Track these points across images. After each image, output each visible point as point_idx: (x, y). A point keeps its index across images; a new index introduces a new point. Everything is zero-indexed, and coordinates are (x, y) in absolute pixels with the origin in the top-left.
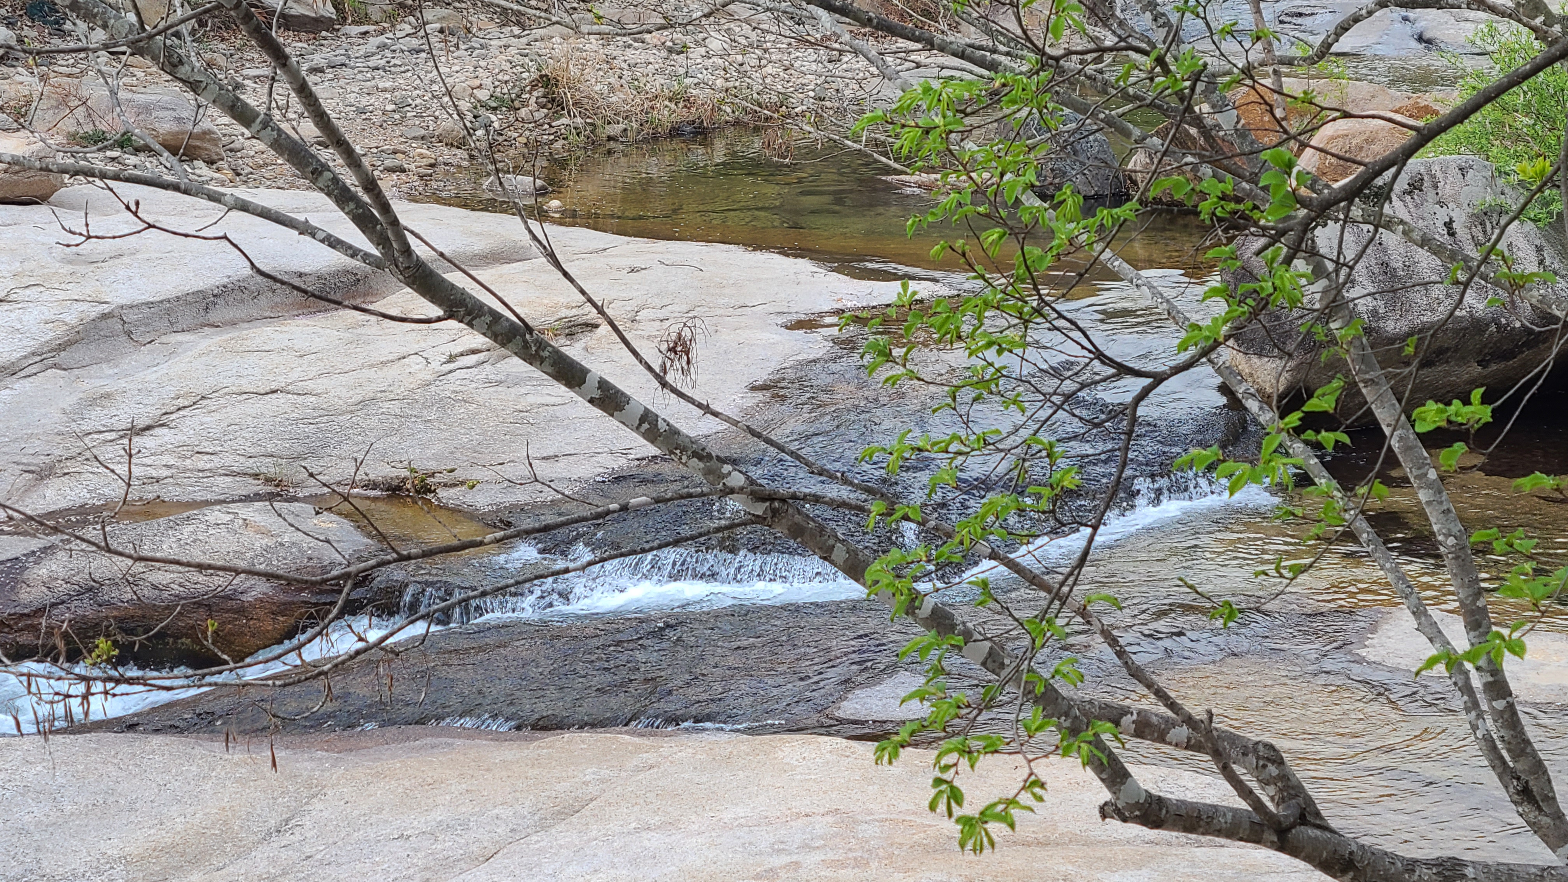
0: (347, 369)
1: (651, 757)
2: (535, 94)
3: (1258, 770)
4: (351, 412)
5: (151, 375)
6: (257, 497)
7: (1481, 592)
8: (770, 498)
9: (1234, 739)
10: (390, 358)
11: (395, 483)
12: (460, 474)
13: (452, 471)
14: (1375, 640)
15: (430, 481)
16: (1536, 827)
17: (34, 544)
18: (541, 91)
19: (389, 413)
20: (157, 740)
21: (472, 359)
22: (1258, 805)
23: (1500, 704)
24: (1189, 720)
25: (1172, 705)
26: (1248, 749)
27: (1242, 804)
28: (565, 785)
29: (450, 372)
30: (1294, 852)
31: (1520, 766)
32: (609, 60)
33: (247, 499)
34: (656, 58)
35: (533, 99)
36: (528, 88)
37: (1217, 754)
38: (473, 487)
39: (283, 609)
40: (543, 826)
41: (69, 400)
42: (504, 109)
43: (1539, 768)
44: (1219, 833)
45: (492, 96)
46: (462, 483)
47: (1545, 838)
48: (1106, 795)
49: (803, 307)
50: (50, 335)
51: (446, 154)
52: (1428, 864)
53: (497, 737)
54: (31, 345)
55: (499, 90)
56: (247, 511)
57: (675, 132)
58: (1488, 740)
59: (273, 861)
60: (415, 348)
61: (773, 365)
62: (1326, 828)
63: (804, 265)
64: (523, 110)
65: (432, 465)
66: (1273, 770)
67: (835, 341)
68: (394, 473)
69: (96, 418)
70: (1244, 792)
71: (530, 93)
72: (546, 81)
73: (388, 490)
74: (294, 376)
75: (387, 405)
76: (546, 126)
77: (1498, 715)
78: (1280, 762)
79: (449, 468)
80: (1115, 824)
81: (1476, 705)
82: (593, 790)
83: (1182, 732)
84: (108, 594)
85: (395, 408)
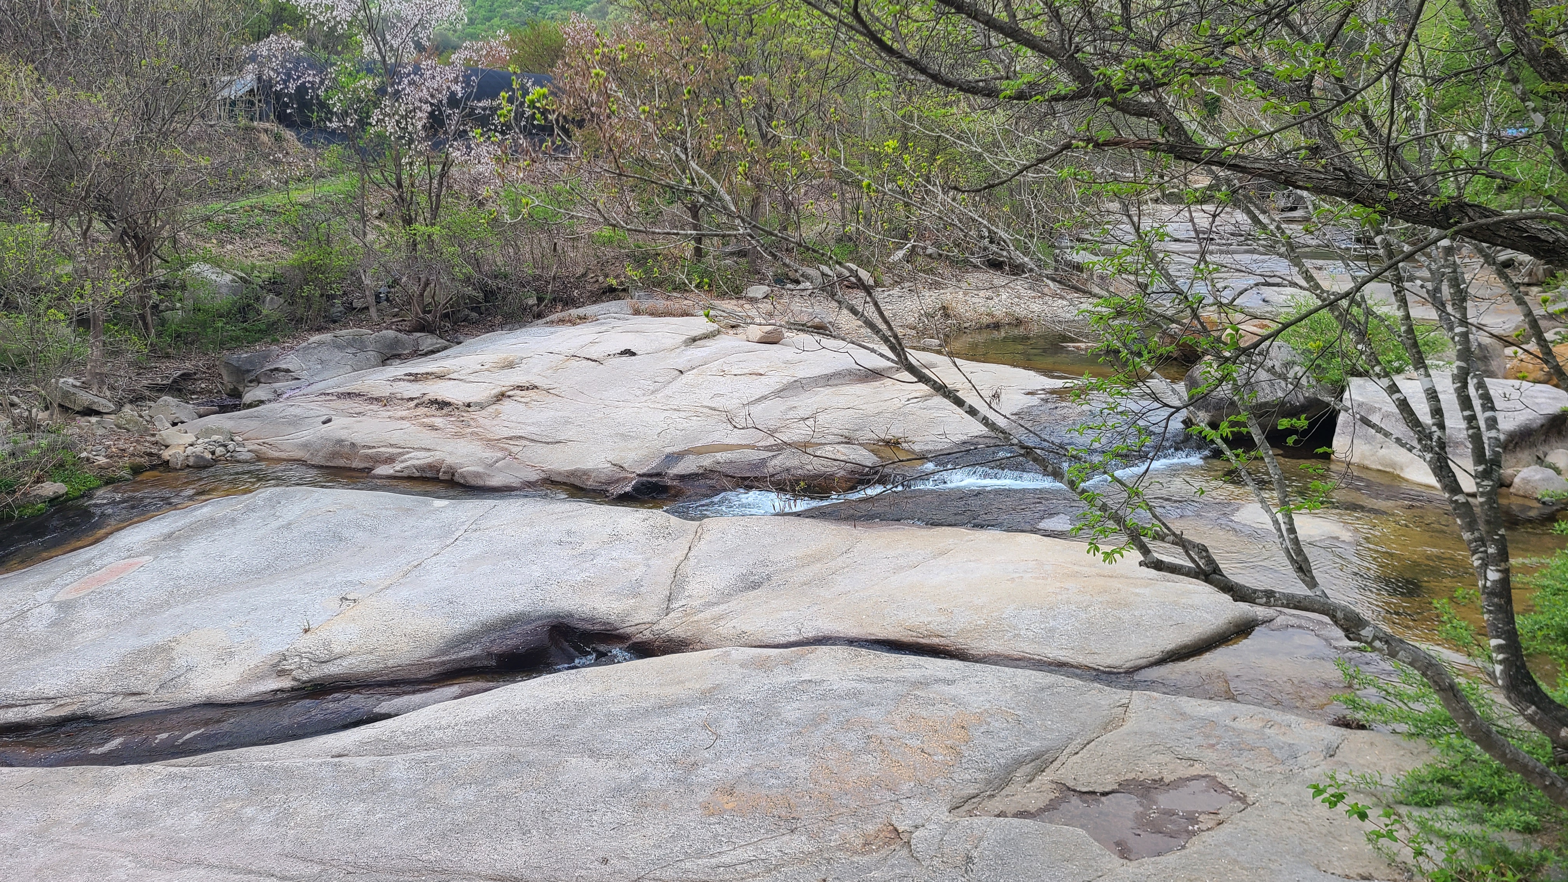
0: (873, 402)
1: (972, 537)
2: (940, 312)
3: (1199, 553)
4: (874, 416)
5: (809, 401)
6: (842, 443)
7: (1286, 496)
8: (1027, 448)
9: (1190, 542)
10: (888, 398)
11: (888, 440)
14: (1238, 514)
15: (899, 440)
16: (1304, 581)
17: (771, 454)
18: (942, 311)
19: (887, 417)
20: (807, 520)
21: (924, 397)
22: (1198, 566)
23: (1292, 536)
24: (1174, 534)
25: (1168, 528)
26: (1195, 546)
27: (1192, 565)
28: (941, 545)
29: (908, 404)
30: (1211, 583)
31: (1299, 559)
32: (966, 301)
33: (839, 443)
34: (982, 301)
35: (940, 314)
36: (938, 310)
37: (1184, 547)
38: (914, 443)
39: (849, 480)
40: (934, 557)
41: (783, 408)
42: (929, 317)
43: (1306, 560)
44: (1183, 574)
45: (926, 312)
46: (910, 441)
47: (1307, 585)
48: (1142, 559)
49: (1030, 388)
50: (778, 386)
51: (909, 331)
52: (1262, 591)
53: (919, 527)
54: (772, 390)
55: (928, 310)
56: (838, 447)
57: (988, 326)
58: (1287, 549)
59: (844, 562)
60: (896, 396)
61: (1020, 407)
62: (1223, 576)
63: (1032, 373)
64: (936, 317)
65: (900, 435)
66: (1204, 554)
67: (1042, 400)
68: (888, 437)
69: (791, 414)
70: (1193, 560)
72: (944, 308)
73: (885, 443)
74: (857, 403)
75: (886, 414)
76: (943, 323)
77: (1291, 540)
78: (1207, 551)
79: (906, 436)
80: (1144, 568)
81: (1282, 536)
82: (951, 547)
83: (1171, 538)
84: (793, 471)
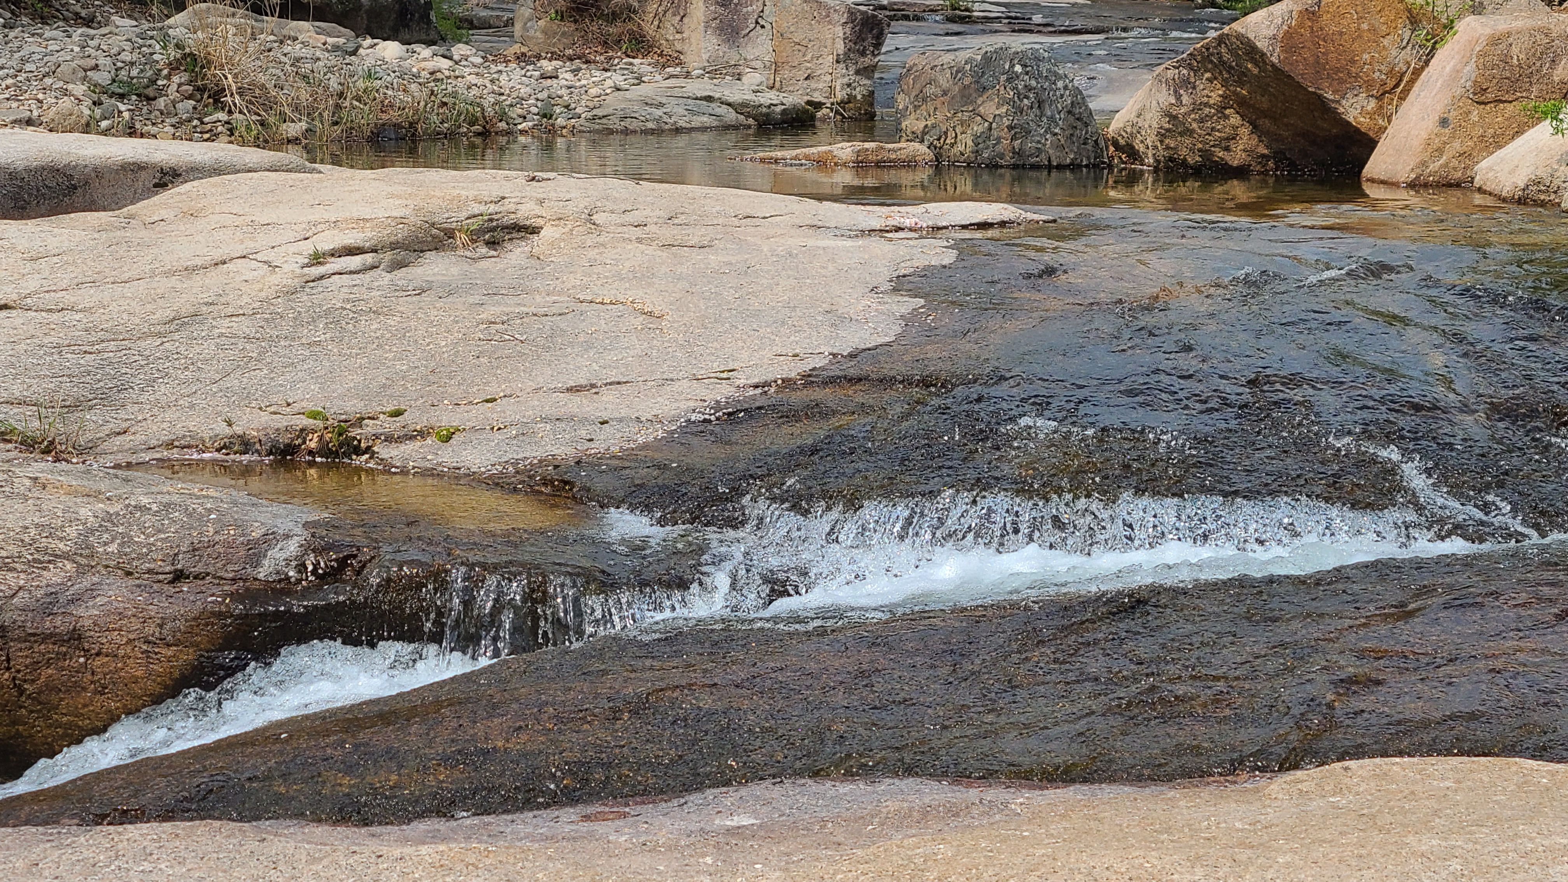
0: (126, 276)
2: (176, 79)
4: (159, 335)
10: (199, 262)
11: (284, 439)
12: (413, 419)
13: (397, 413)
15: (355, 432)
18: (185, 77)
19: (236, 336)
21: (355, 262)
29: (322, 278)
35: (174, 87)
36: (165, 72)
38: (448, 438)
42: (134, 97)
45: (114, 81)
46: (422, 434)
55: (123, 72)
60: (240, 250)
64: (162, 100)
65: (353, 407)
68: (281, 422)
71: (168, 77)
72: (190, 62)
73: (270, 453)
74: (32, 284)
75: (226, 322)
76: (195, 122)
79: (390, 408)
85: (244, 326)
